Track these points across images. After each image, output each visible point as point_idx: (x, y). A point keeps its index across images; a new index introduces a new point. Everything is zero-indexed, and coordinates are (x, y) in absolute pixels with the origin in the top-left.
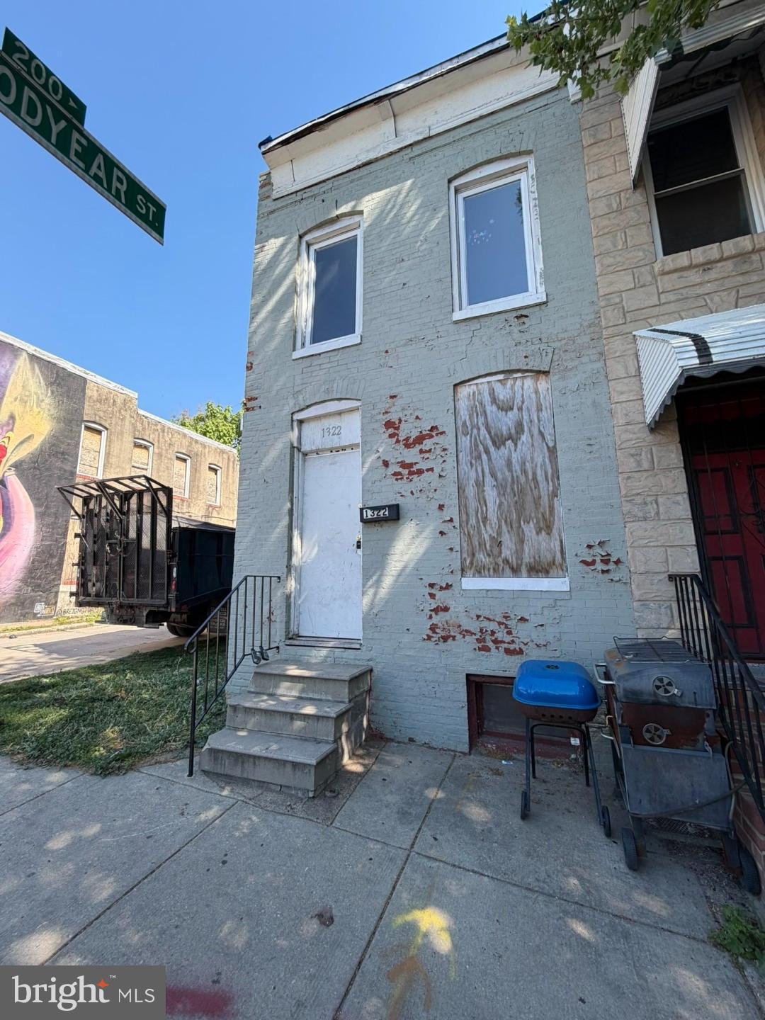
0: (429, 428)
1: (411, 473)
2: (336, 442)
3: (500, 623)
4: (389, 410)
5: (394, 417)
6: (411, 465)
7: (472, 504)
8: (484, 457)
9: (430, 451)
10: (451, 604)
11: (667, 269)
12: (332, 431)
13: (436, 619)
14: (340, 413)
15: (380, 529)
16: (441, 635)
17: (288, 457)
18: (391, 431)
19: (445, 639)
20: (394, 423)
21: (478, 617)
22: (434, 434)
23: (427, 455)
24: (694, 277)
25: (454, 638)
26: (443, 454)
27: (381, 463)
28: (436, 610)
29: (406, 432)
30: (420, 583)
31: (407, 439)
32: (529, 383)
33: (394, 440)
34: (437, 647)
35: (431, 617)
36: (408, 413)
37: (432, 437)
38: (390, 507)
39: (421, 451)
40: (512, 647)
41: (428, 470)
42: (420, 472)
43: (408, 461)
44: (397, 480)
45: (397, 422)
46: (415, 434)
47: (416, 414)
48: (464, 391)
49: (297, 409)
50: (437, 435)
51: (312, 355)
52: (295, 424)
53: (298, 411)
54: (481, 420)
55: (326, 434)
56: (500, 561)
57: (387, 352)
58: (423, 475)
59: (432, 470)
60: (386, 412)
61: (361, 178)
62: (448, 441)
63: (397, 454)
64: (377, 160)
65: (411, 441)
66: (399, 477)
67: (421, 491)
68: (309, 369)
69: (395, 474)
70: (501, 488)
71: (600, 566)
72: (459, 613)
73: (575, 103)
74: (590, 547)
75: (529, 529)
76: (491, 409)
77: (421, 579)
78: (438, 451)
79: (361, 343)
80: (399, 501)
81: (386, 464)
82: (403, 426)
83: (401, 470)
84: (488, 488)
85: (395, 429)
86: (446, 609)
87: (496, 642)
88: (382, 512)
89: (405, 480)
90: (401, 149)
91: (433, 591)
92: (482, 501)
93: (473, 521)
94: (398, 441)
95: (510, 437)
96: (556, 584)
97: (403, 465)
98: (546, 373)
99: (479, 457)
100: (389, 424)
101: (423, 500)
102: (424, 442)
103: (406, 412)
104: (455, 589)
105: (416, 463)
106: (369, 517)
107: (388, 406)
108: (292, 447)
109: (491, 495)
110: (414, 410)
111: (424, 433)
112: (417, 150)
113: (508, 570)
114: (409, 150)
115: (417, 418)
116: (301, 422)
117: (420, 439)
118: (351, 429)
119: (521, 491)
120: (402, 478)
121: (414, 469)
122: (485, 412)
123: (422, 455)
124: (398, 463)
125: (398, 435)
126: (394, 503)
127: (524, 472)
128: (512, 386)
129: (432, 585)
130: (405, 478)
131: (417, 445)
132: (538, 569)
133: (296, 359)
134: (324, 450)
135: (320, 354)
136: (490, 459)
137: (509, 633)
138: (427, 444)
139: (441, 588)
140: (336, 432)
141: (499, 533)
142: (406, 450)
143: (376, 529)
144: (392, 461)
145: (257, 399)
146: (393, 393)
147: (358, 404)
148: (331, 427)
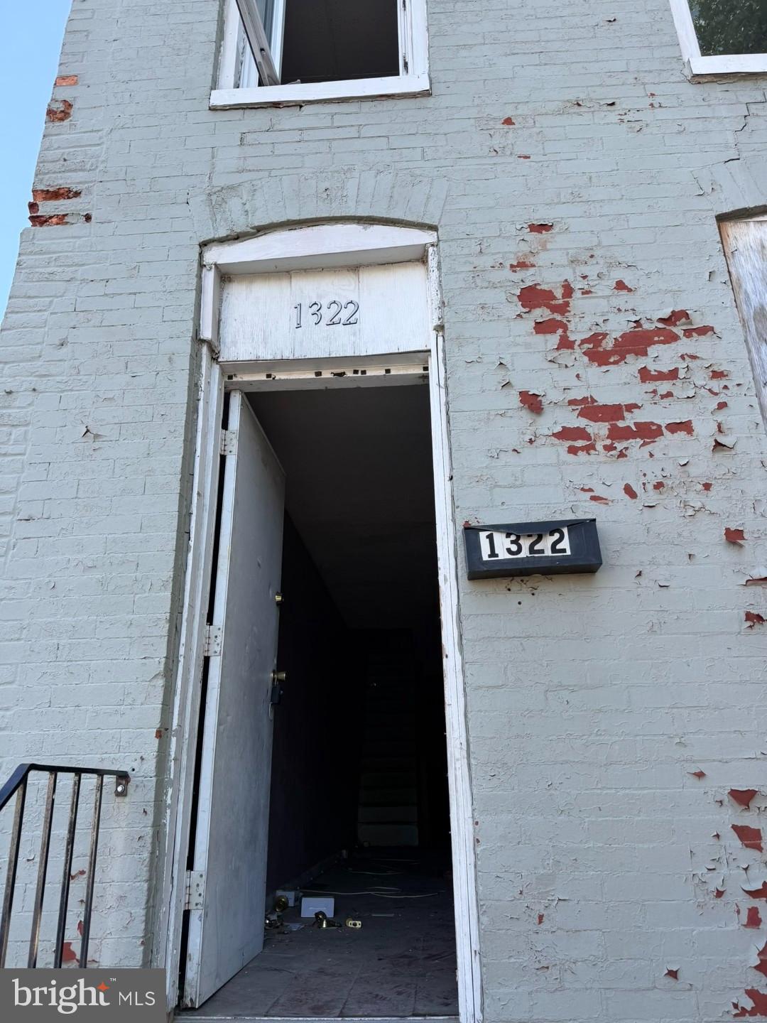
0: (666, 313)
1: (618, 434)
2: (341, 343)
4: (532, 260)
5: (549, 278)
6: (613, 413)
9: (673, 374)
12: (327, 314)
14: (354, 264)
17: (184, 363)
18: (542, 314)
20: (549, 295)
22: (678, 330)
23: (664, 387)
26: (716, 385)
27: (515, 401)
29: (589, 320)
30: (696, 787)
31: (596, 339)
33: (554, 339)
35: (755, 921)
36: (592, 271)
37: (675, 338)
38: (574, 525)
39: (645, 375)
41: (674, 427)
42: (648, 432)
43: (602, 400)
44: (573, 450)
45: (559, 293)
46: (618, 327)
47: (619, 274)
48: (751, 237)
49: (222, 233)
50: (688, 333)
51: (276, 104)
52: (210, 278)
53: (222, 241)
55: (308, 319)
57: (508, 121)
58: (661, 442)
59: (686, 427)
60: (522, 265)
65: (608, 344)
66: (580, 443)
69: (565, 434)
77: (700, 775)
78: (701, 378)
80: (586, 510)
81: (532, 403)
82: (577, 302)
83: (582, 422)
85: (554, 309)
88: (548, 541)
89: (600, 455)
94: (565, 344)
97: (589, 409)
100: (531, 297)
102: (653, 351)
103: (582, 269)
105: (631, 407)
106: (503, 555)
107: (524, 248)
108: (198, 340)
110: (610, 265)
111: (647, 326)
115: (620, 286)
116: (225, 276)
117: (636, 342)
118: (400, 308)
120: (592, 447)
121: (629, 421)
123: (650, 386)
124: (572, 402)
125: (565, 328)
129: (742, 798)
130: (599, 446)
131: (630, 358)
133: (223, 108)
134: (294, 366)
135: (300, 106)
140: (344, 315)
142: (595, 370)
144: (552, 395)
145: (77, 194)
146: (539, 217)
147: (426, 237)
148: (325, 303)
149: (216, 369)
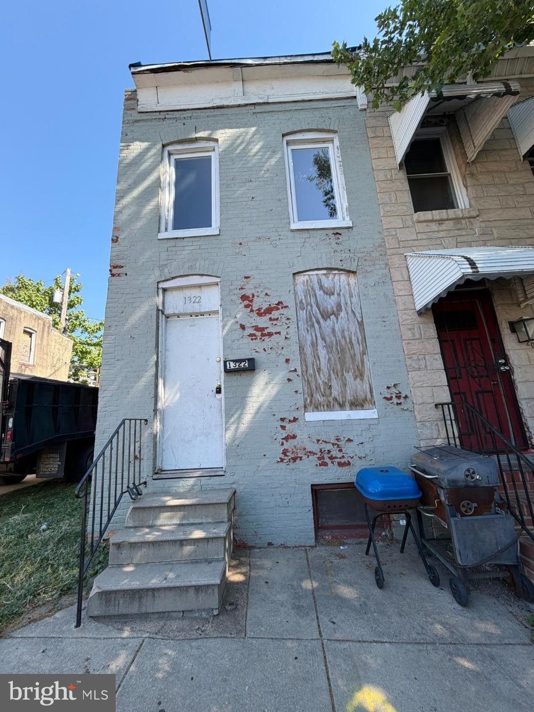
0: (277, 302)
1: (263, 335)
2: (197, 308)
3: (334, 444)
4: (244, 287)
5: (248, 293)
6: (262, 329)
7: (310, 359)
8: (316, 325)
9: (277, 319)
10: (298, 433)
11: (421, 219)
12: (193, 300)
13: (287, 445)
14: (200, 286)
15: (239, 377)
16: (290, 457)
17: (155, 317)
18: (246, 302)
19: (294, 459)
20: (248, 297)
21: (318, 441)
22: (280, 307)
23: (275, 322)
24: (434, 227)
25: (301, 458)
26: (287, 322)
27: (239, 327)
28: (287, 438)
29: (258, 304)
30: (273, 418)
31: (259, 310)
32: (343, 277)
33: (249, 309)
34: (288, 467)
35: (282, 444)
36: (259, 290)
37: (279, 309)
38: (249, 360)
39: (271, 319)
40: (342, 461)
41: (276, 333)
42: (270, 335)
43: (260, 326)
44: (252, 339)
45: (251, 296)
46: (265, 306)
47: (266, 291)
48: (301, 279)
49: (163, 279)
50: (282, 308)
51: (177, 238)
52: (160, 291)
53: (163, 281)
54: (313, 300)
55: (188, 301)
56: (331, 399)
57: (241, 244)
58: (273, 337)
59: (279, 333)
60: (242, 288)
61: (215, 116)
62: (291, 312)
63: (251, 320)
64: (228, 107)
65: (262, 311)
66: (254, 337)
67: (271, 348)
68: (174, 249)
69: (251, 335)
70: (328, 347)
71: (395, 400)
72: (304, 440)
73: (361, 110)
74: (388, 388)
75: (349, 377)
76: (319, 293)
77: (274, 415)
78: (284, 320)
79: (219, 235)
80: (254, 355)
81: (243, 327)
82: (255, 299)
83: (255, 332)
84: (320, 348)
85: (250, 301)
86: (294, 437)
87: (331, 458)
88: (243, 363)
89: (258, 340)
90: (246, 105)
91: (284, 424)
92: (317, 357)
93: (311, 371)
94: (252, 311)
95: (333, 313)
96: (369, 414)
97: (257, 328)
98: (354, 273)
99: (313, 326)
100: (244, 298)
101: (273, 355)
102: (273, 312)
103: (257, 290)
104: (301, 422)
105: (266, 328)
106: (232, 367)
107: (243, 283)
108: (158, 310)
109: (322, 352)
110: (264, 289)
111: (272, 306)
112: (258, 109)
113: (337, 406)
114: (252, 107)
115: (266, 294)
116: (165, 290)
117: (269, 310)
118: (212, 299)
119: (342, 350)
120: (257, 338)
121: (266, 332)
122: (315, 294)
123: (271, 322)
124: (253, 327)
125: (252, 306)
126: (250, 357)
127: (344, 337)
128: (333, 279)
129: (283, 420)
130: (258, 338)
131: (267, 315)
132: (357, 404)
133: (162, 239)
134: (184, 315)
135: (183, 238)
136: (320, 328)
137: (340, 451)
138: (275, 315)
139: (290, 421)
140: (197, 300)
141: (330, 380)
142: (259, 318)
143: (236, 377)
144: (247, 325)
145: (122, 267)
146: (248, 274)
147: (218, 280)
148: (192, 297)
149: (164, 316)
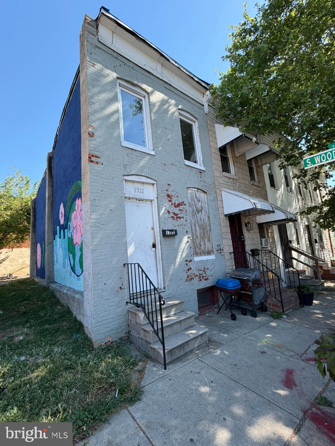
0: (182, 201)
3: (203, 271)
11: (225, 175)
13: (189, 273)
14: (143, 183)
15: (169, 239)
16: (190, 279)
18: (169, 199)
20: (170, 196)
21: (199, 270)
27: (167, 212)
28: (188, 270)
29: (174, 201)
31: (175, 204)
32: (203, 194)
34: (189, 283)
36: (175, 193)
39: (180, 210)
40: (206, 278)
46: (177, 202)
48: (190, 191)
49: (126, 174)
50: (184, 205)
51: (132, 149)
54: (194, 203)
55: (137, 191)
56: (201, 251)
57: (165, 164)
58: (181, 219)
59: (183, 217)
60: (167, 190)
61: (146, 76)
62: (187, 207)
63: (172, 209)
64: (153, 75)
67: (181, 225)
68: (131, 156)
69: (173, 217)
70: (199, 227)
71: (219, 251)
72: (194, 271)
73: (205, 113)
74: (218, 246)
77: (183, 259)
78: (185, 211)
79: (155, 155)
82: (173, 198)
86: (191, 269)
87: (203, 277)
88: (173, 232)
90: (161, 80)
91: (187, 263)
92: (196, 230)
93: (194, 238)
94: (172, 204)
95: (200, 211)
96: (212, 257)
97: (174, 214)
98: (206, 193)
99: (194, 216)
101: (182, 229)
104: (193, 261)
105: (178, 214)
106: (168, 234)
111: (180, 203)
113: (203, 254)
114: (164, 83)
115: (177, 196)
118: (150, 192)
122: (194, 200)
128: (200, 194)
130: (175, 219)
131: (178, 207)
132: (209, 253)
133: (124, 147)
135: (136, 150)
137: (205, 273)
139: (189, 261)
145: (99, 157)
146: (169, 183)
147: (155, 182)
148: (139, 188)
